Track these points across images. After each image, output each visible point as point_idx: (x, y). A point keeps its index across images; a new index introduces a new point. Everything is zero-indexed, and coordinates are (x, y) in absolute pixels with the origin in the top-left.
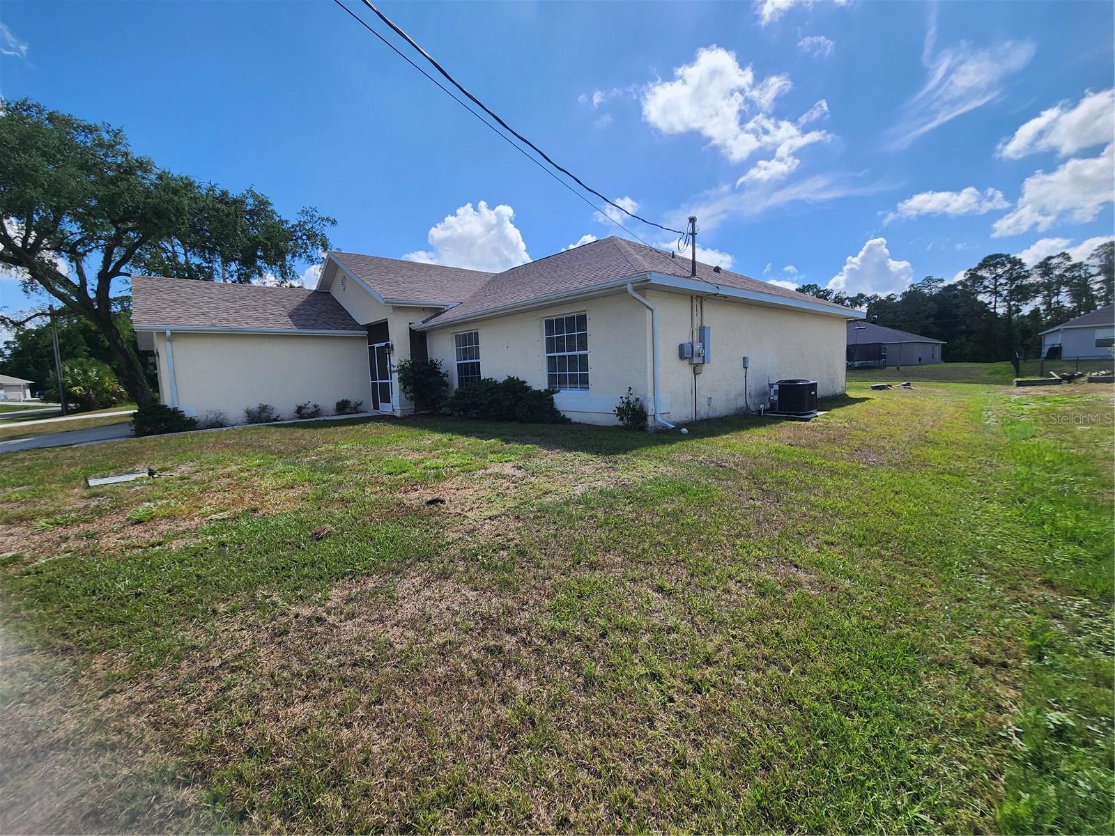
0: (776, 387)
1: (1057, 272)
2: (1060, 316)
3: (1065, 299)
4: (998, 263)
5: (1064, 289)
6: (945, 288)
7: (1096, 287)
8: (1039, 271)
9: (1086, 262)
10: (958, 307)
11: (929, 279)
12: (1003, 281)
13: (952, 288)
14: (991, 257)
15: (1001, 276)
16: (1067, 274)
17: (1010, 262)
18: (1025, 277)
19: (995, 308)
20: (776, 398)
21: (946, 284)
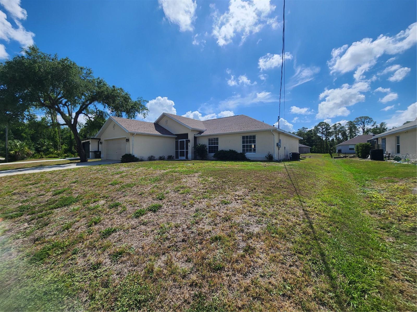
0: (291, 154)
1: (338, 128)
2: (339, 141)
3: (340, 136)
4: (323, 125)
5: (340, 134)
6: (309, 131)
7: (348, 133)
8: (333, 128)
9: (345, 126)
10: (313, 137)
11: (303, 128)
12: (324, 130)
13: (310, 131)
14: (321, 123)
15: (324, 129)
16: (340, 129)
17: (326, 125)
18: (329, 129)
19: (323, 138)
20: (291, 156)
21: (309, 130)
